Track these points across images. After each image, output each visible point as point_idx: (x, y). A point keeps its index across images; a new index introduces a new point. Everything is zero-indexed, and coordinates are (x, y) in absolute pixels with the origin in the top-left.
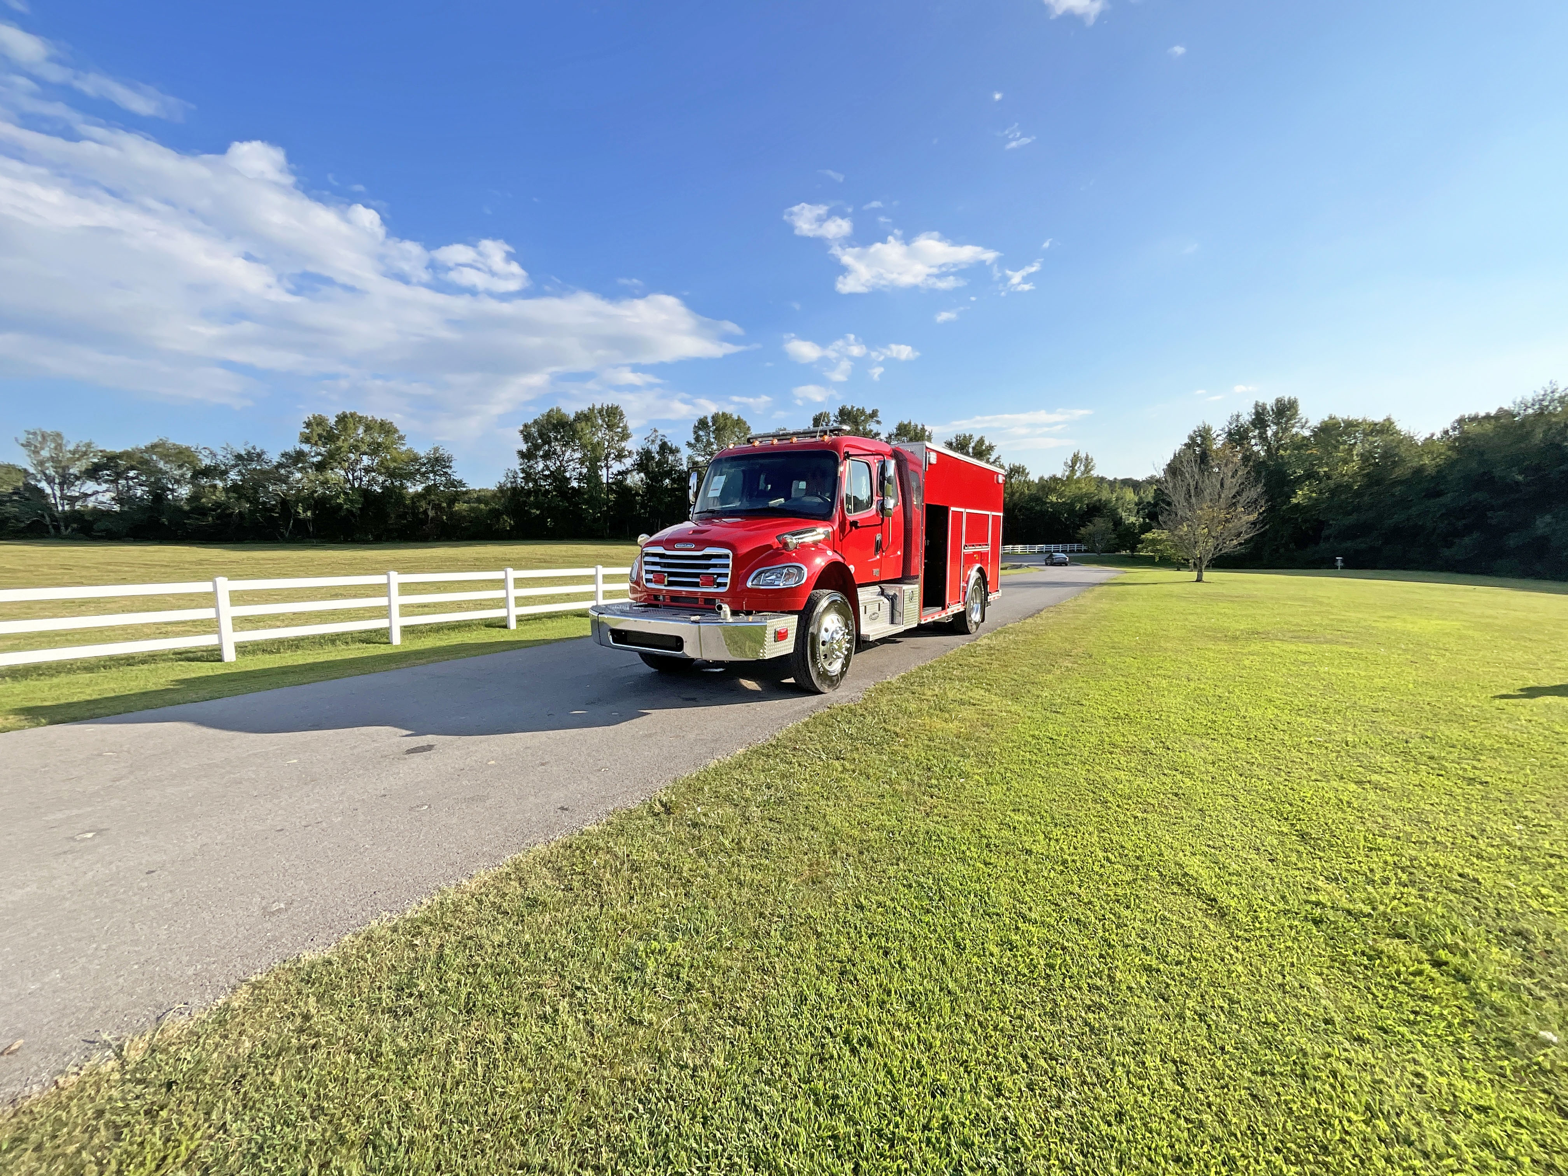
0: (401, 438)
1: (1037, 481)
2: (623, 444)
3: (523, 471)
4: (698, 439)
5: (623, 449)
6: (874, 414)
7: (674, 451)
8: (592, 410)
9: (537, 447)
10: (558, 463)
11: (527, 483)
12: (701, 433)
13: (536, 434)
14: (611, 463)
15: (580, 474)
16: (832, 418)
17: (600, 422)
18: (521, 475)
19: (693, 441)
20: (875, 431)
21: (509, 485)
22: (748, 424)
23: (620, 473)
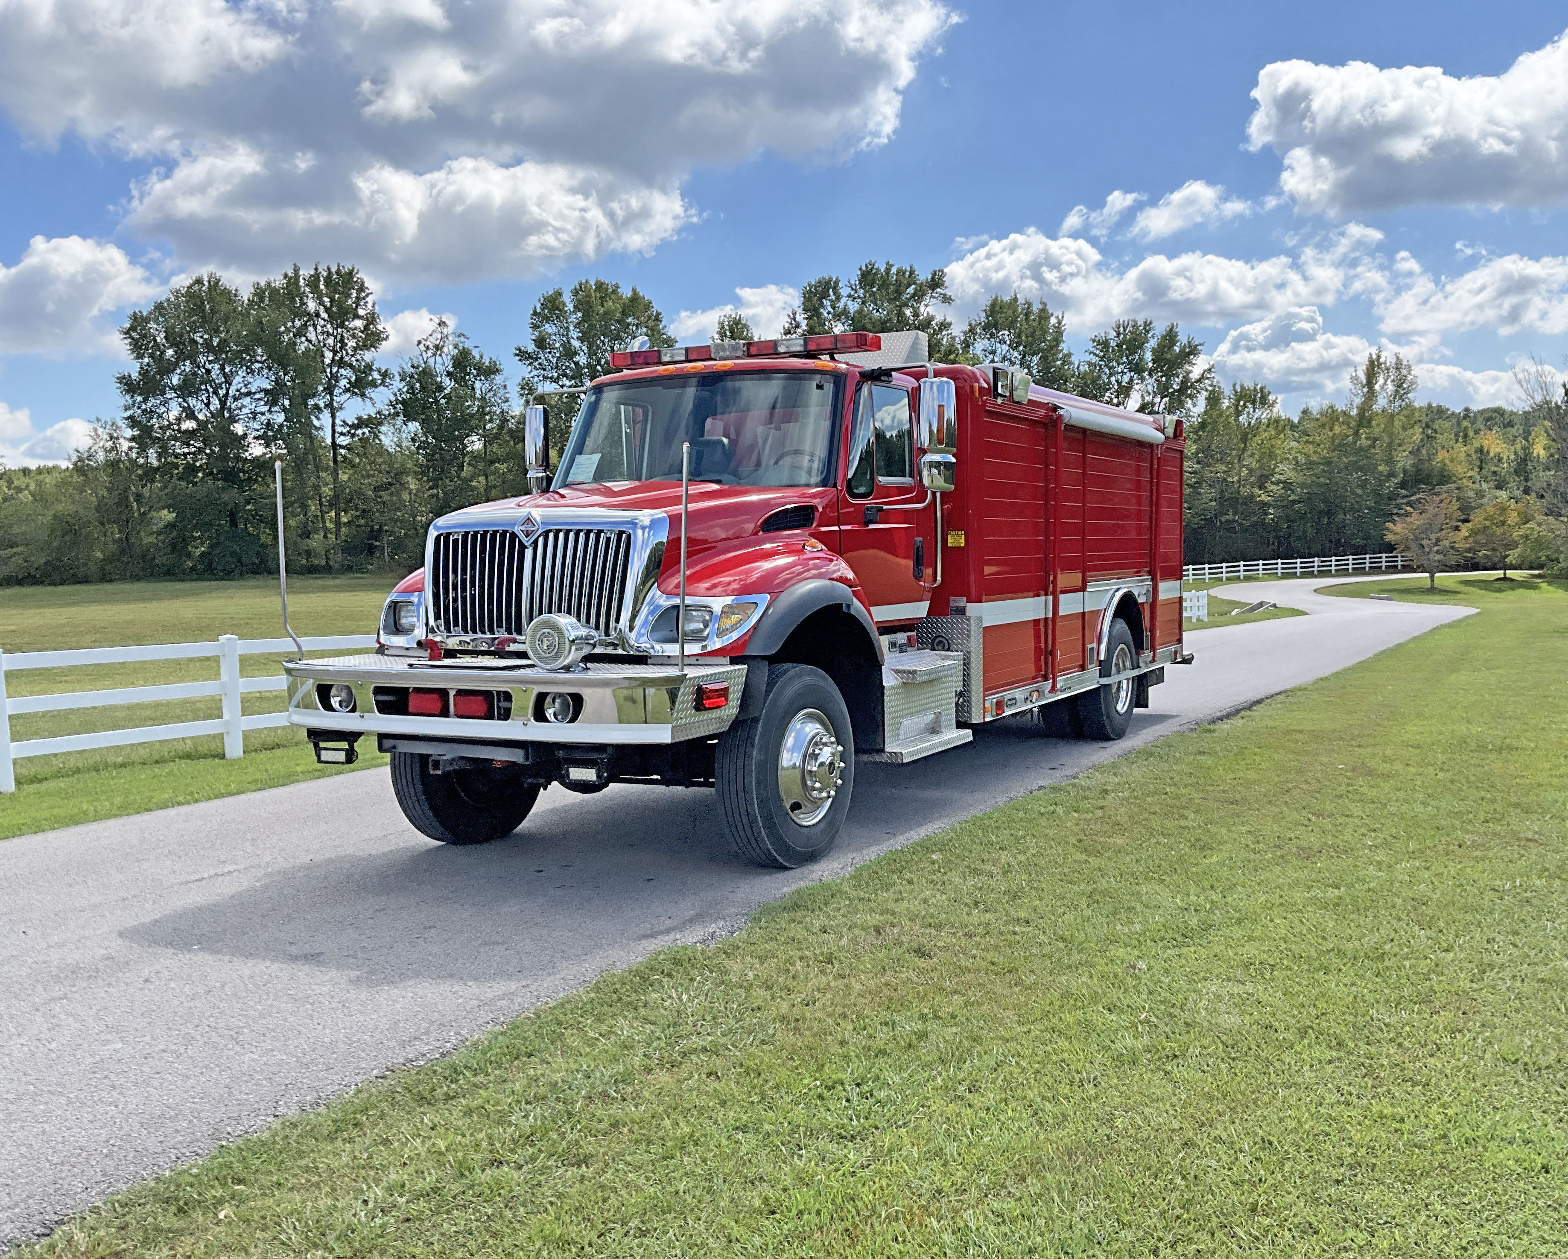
1: (1296, 421)
2: (368, 356)
3: (133, 422)
4: (541, 343)
5: (369, 367)
6: (936, 281)
7: (490, 371)
8: (292, 281)
9: (168, 369)
10: (215, 404)
11: (143, 450)
12: (549, 328)
13: (160, 338)
14: (340, 398)
15: (269, 425)
16: (844, 291)
17: (312, 306)
18: (129, 433)
19: (531, 348)
20: (939, 318)
21: (101, 457)
22: (656, 307)
23: (362, 423)
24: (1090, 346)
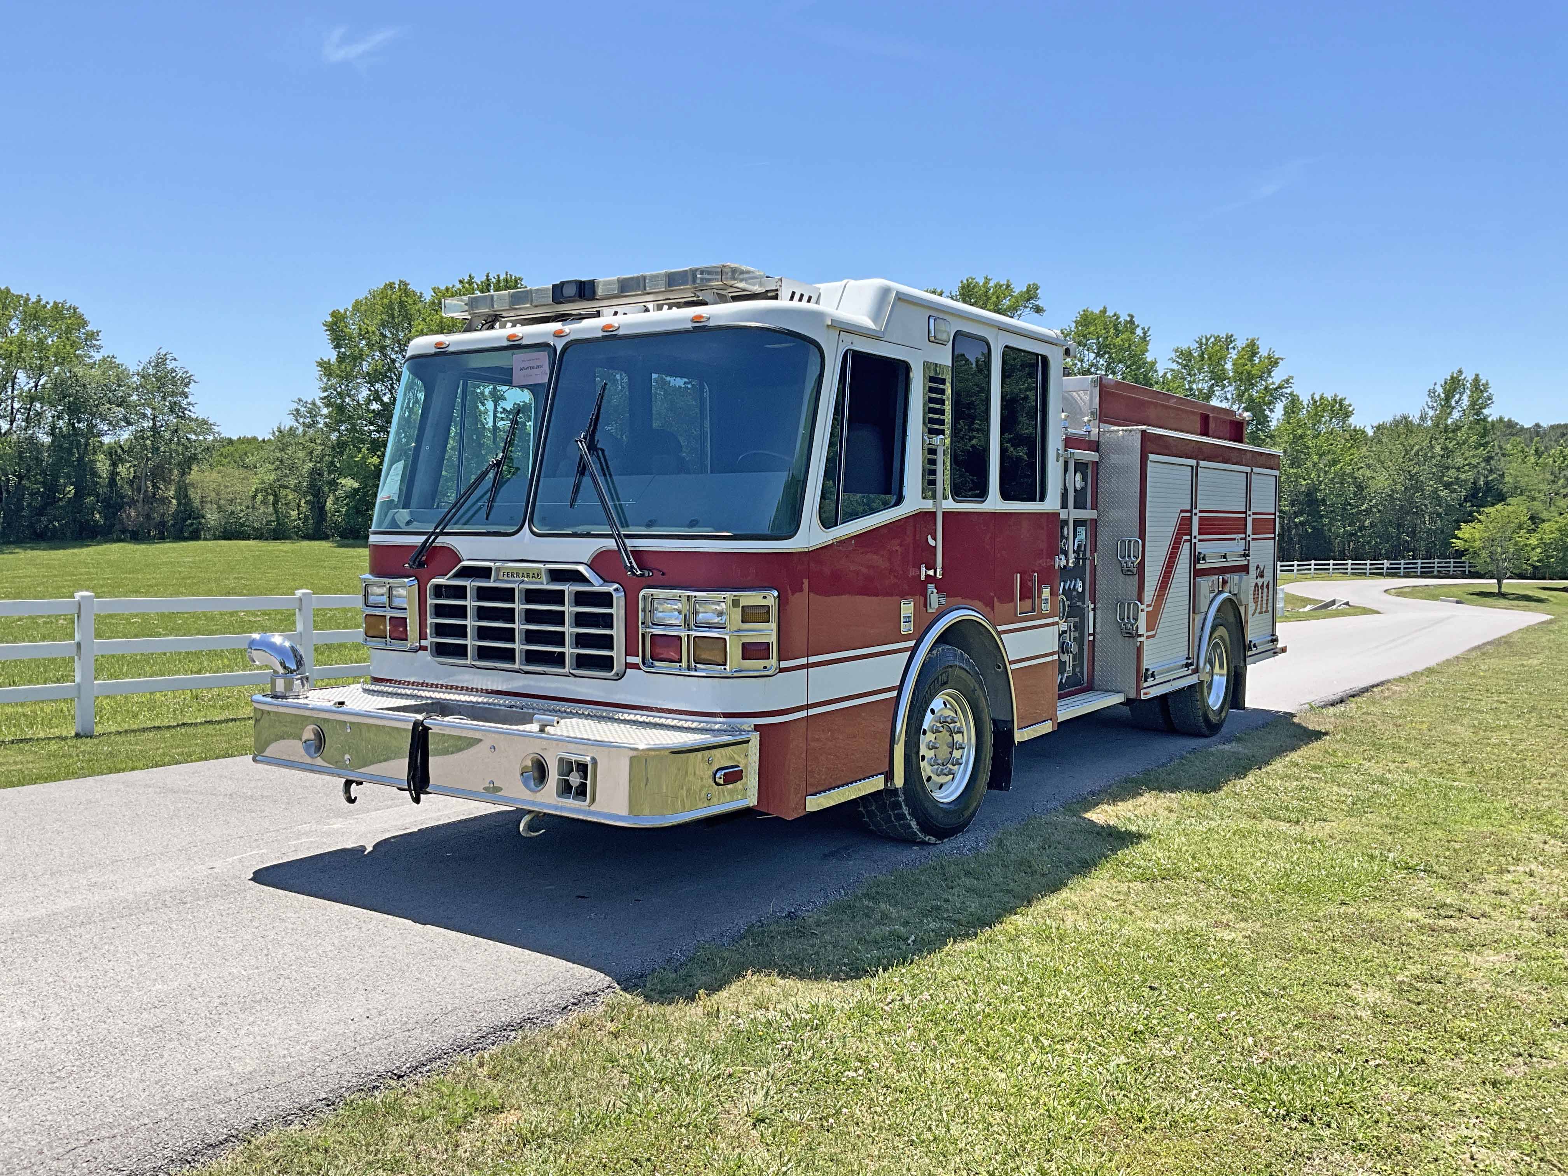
0: (92, 336)
3: (329, 402)
6: (1031, 294)
9: (358, 357)
11: (336, 426)
13: (356, 331)
18: (325, 411)
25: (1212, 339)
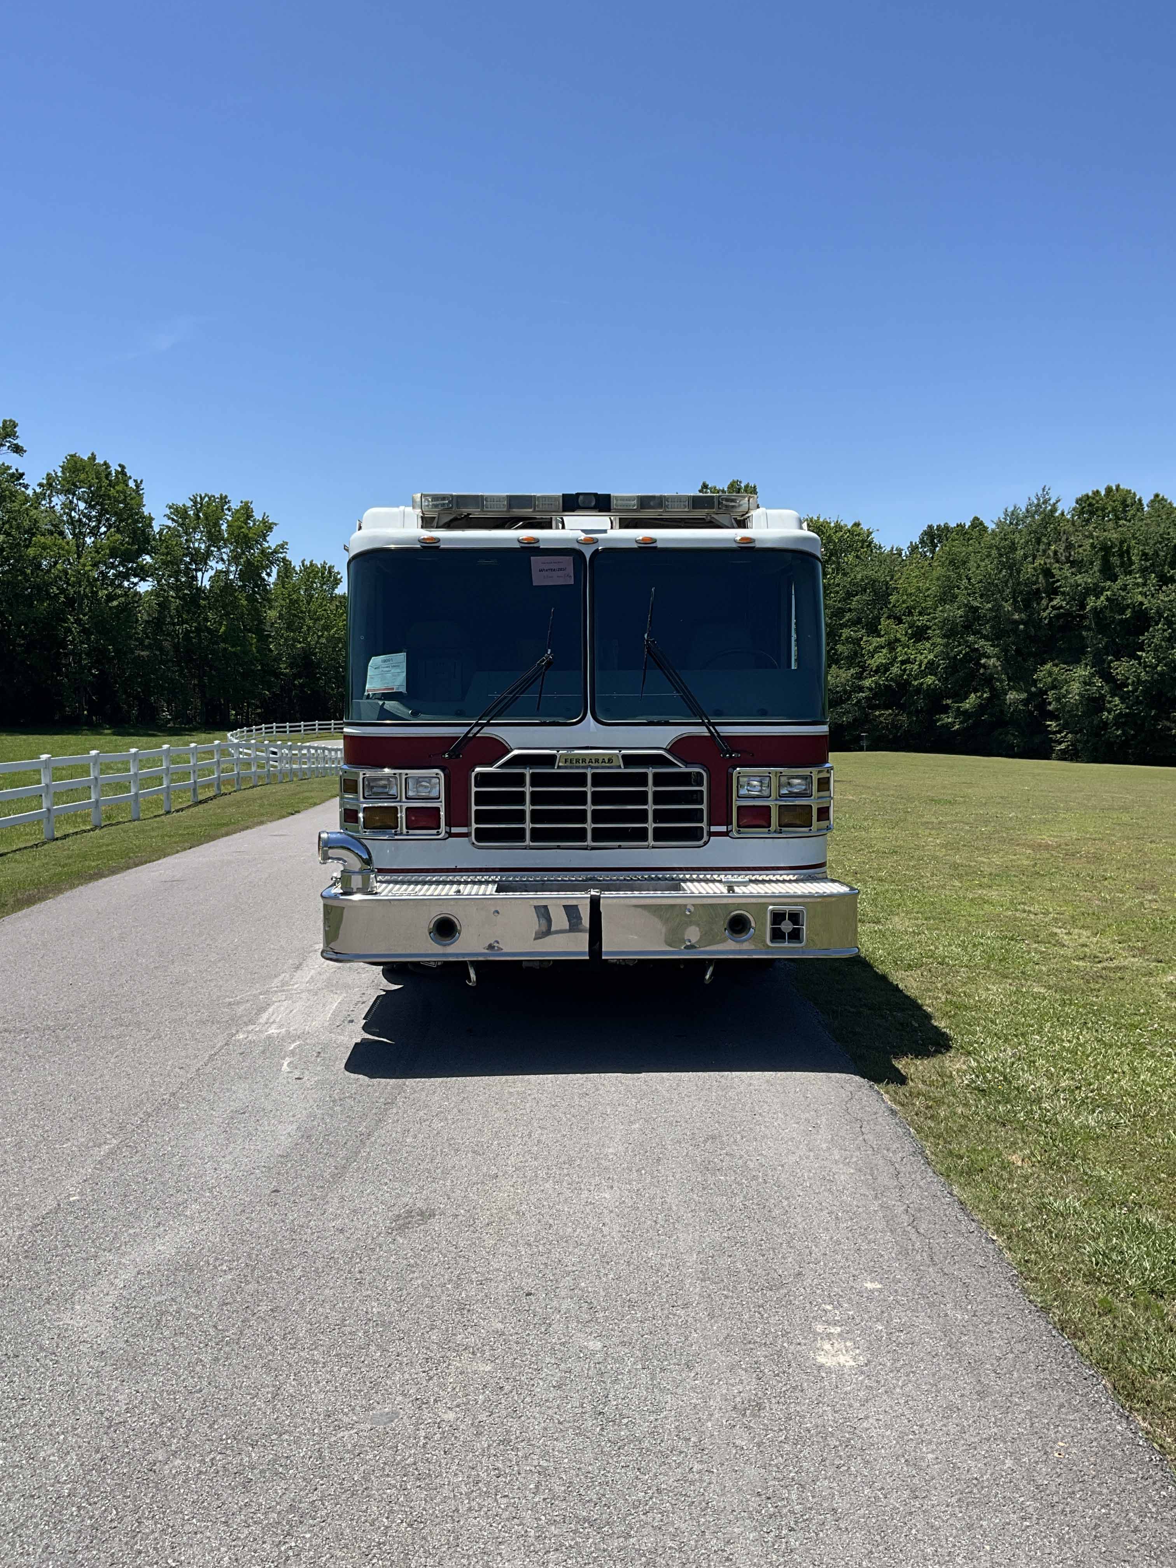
24: (168, 512)
25: (207, 499)
